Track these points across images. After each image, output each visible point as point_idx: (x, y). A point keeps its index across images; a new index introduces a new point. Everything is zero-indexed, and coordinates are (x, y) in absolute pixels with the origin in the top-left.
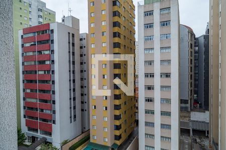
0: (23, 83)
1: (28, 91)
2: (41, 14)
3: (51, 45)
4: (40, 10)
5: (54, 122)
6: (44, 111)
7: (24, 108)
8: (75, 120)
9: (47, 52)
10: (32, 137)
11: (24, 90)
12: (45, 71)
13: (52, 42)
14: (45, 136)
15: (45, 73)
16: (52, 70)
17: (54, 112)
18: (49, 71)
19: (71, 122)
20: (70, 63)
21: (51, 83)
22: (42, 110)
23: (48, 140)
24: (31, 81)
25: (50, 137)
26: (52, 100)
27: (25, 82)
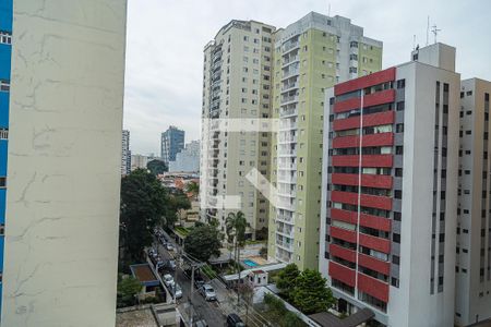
0: (328, 189)
1: (338, 206)
2: (356, 51)
3: (398, 113)
4: (354, 44)
5: (395, 282)
6: (372, 253)
7: (328, 238)
8: (440, 290)
9: (386, 129)
10: (341, 300)
11: (329, 204)
12: (378, 169)
13: (401, 106)
14: (370, 307)
15: (378, 173)
16: (396, 166)
17: (396, 260)
18: (388, 170)
19: (432, 292)
20: (436, 152)
21: (392, 195)
22: (367, 251)
23: (377, 318)
24: (343, 188)
25: (383, 313)
26: (393, 231)
27: (333, 188)
